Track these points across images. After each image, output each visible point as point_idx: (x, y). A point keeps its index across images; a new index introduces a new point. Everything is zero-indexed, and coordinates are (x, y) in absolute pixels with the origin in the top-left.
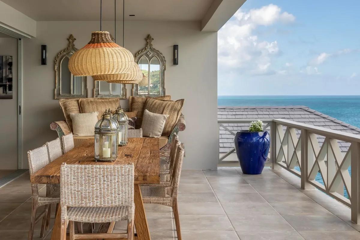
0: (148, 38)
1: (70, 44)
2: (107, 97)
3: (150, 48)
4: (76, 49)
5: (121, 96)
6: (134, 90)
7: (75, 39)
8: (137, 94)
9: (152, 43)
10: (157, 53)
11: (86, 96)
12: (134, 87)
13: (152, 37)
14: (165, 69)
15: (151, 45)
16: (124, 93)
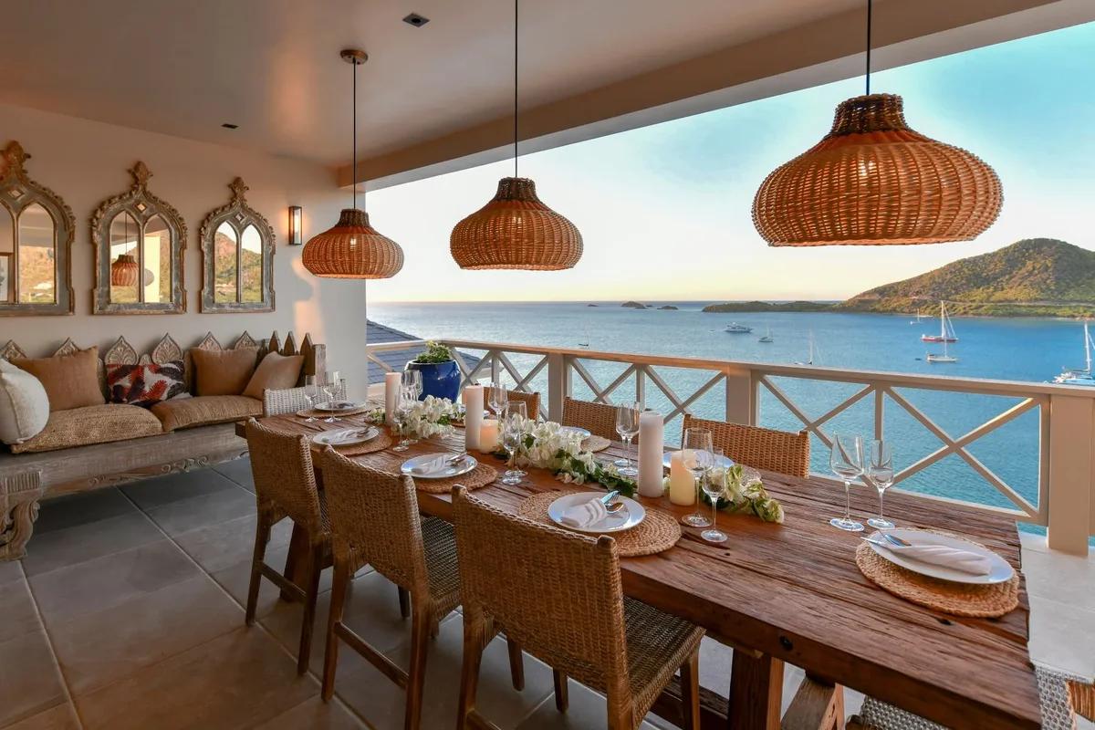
0: (236, 186)
1: (10, 167)
2: (132, 310)
3: (242, 206)
4: (32, 183)
5: (171, 306)
6: (205, 292)
7: (29, 157)
8: (214, 302)
9: (247, 195)
10: (256, 217)
11: (68, 307)
12: (205, 287)
13: (246, 184)
14: (273, 252)
15: (243, 200)
16: (181, 300)
